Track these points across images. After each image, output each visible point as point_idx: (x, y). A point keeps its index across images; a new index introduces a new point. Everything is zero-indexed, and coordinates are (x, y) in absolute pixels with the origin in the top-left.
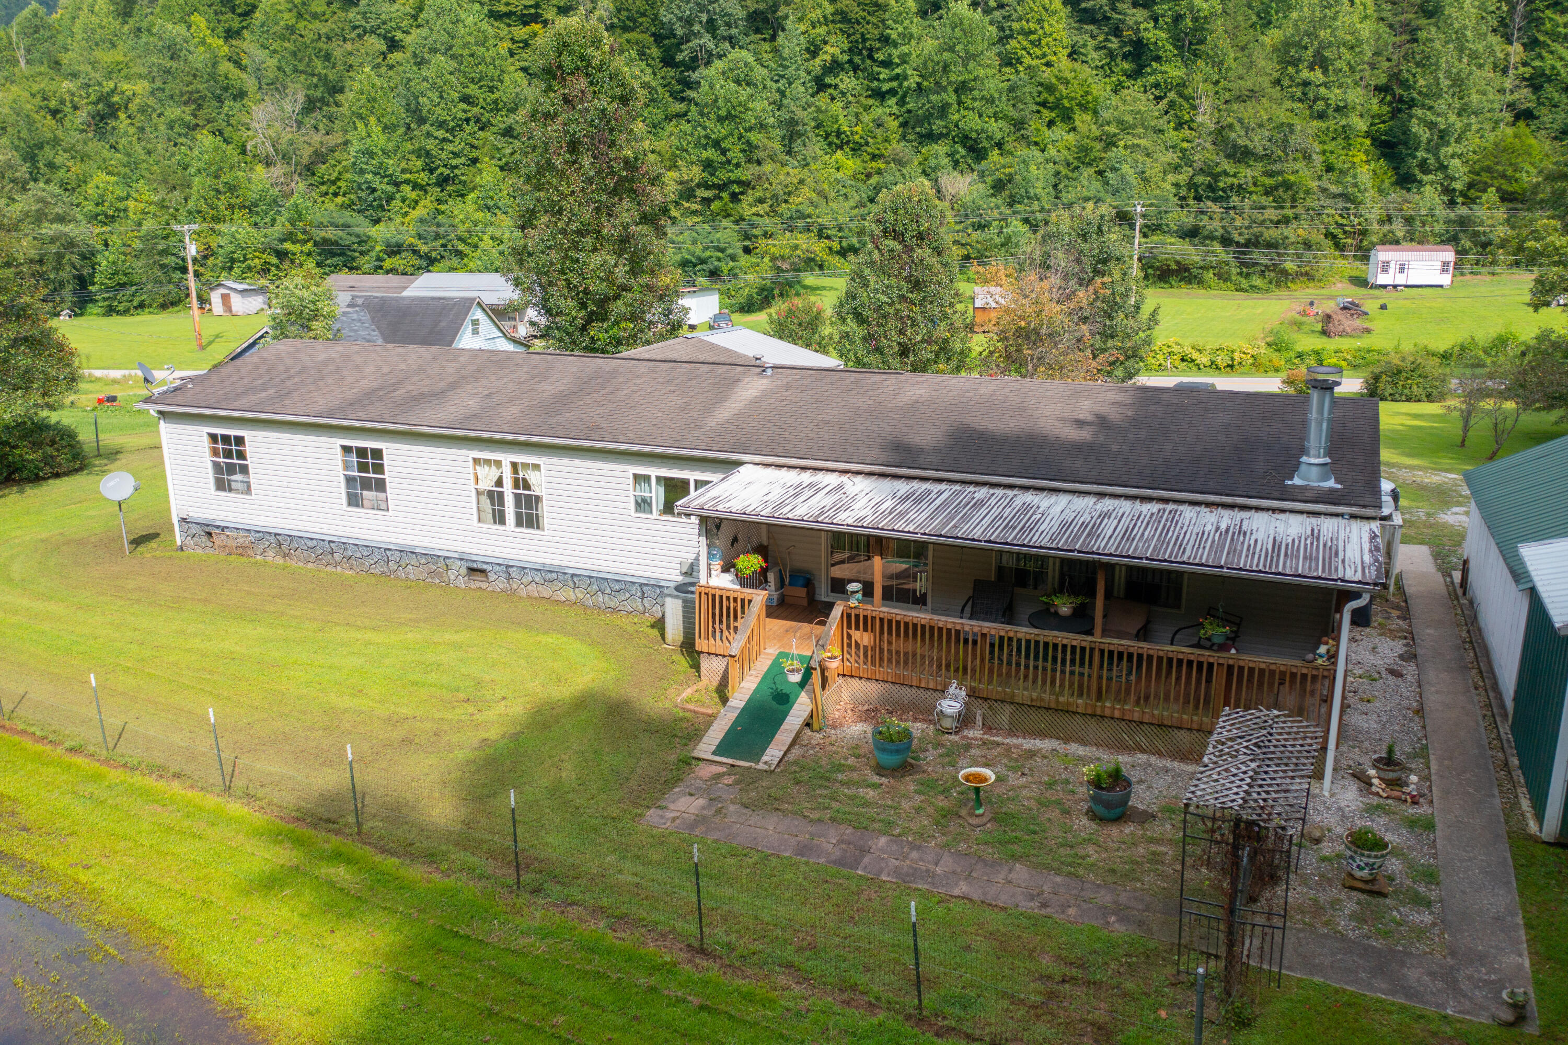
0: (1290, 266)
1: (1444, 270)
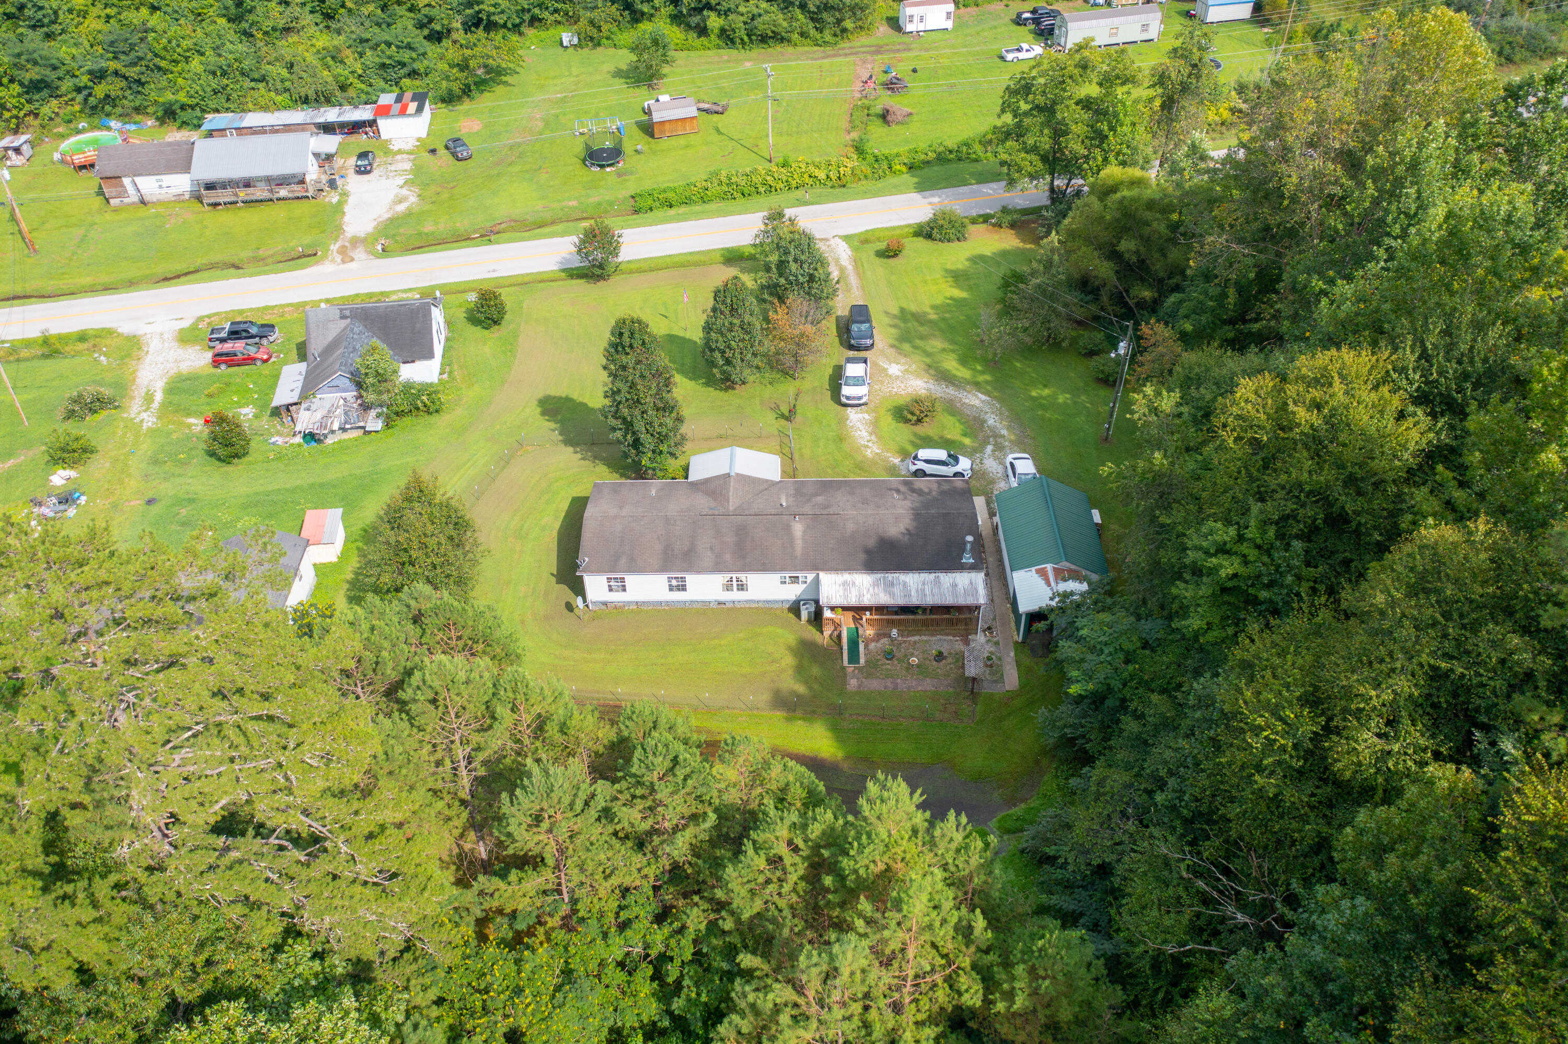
0: (848, 24)
1: (948, 17)
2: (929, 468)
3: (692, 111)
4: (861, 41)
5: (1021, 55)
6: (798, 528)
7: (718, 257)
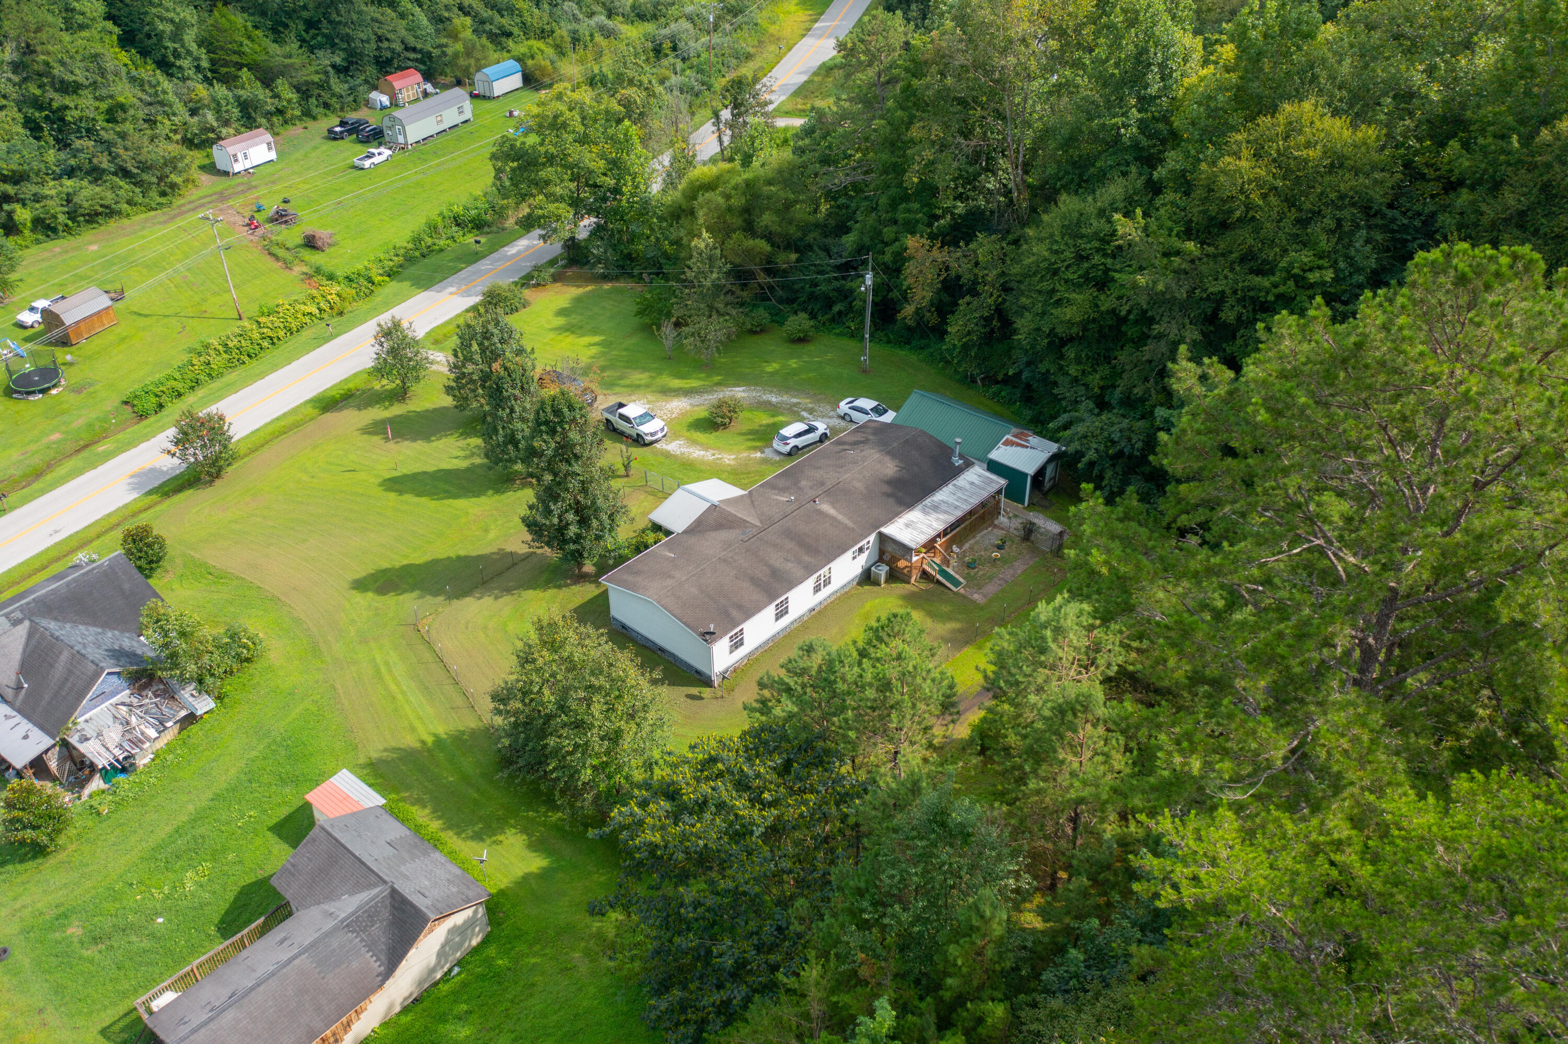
0: (174, 179)
1: (270, 148)
2: (800, 442)
3: (104, 301)
4: (192, 194)
5: (376, 160)
6: (826, 508)
7: (310, 411)
